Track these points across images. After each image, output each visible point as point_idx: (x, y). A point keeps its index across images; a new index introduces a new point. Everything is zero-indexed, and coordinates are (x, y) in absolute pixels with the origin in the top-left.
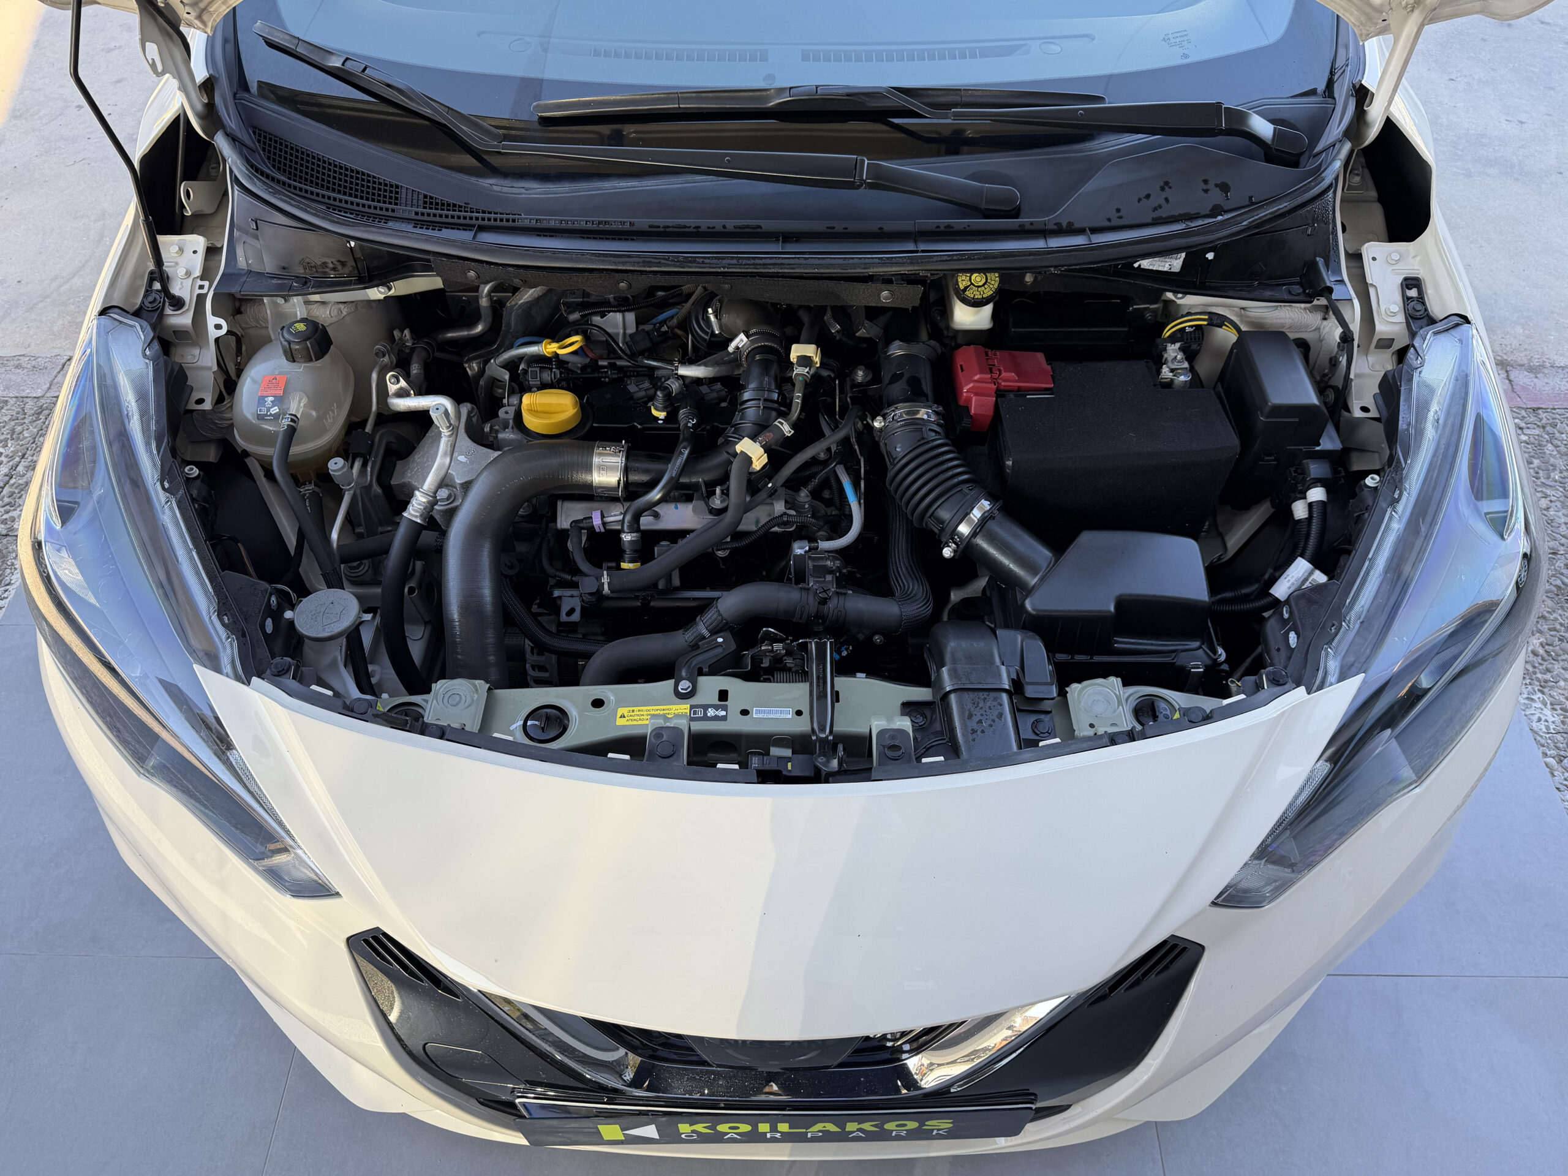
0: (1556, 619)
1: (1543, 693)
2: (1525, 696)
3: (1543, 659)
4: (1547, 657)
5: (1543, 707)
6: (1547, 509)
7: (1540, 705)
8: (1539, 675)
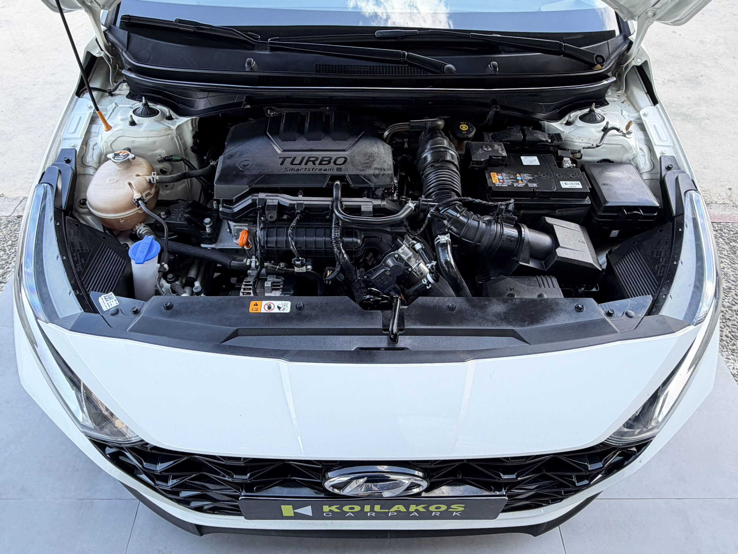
0: (734, 320)
1: (733, 355)
2: (725, 357)
3: (731, 339)
4: (733, 338)
5: (734, 362)
6: (724, 268)
7: (733, 361)
8: (731, 347)
